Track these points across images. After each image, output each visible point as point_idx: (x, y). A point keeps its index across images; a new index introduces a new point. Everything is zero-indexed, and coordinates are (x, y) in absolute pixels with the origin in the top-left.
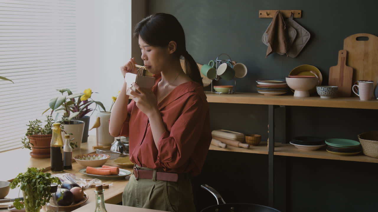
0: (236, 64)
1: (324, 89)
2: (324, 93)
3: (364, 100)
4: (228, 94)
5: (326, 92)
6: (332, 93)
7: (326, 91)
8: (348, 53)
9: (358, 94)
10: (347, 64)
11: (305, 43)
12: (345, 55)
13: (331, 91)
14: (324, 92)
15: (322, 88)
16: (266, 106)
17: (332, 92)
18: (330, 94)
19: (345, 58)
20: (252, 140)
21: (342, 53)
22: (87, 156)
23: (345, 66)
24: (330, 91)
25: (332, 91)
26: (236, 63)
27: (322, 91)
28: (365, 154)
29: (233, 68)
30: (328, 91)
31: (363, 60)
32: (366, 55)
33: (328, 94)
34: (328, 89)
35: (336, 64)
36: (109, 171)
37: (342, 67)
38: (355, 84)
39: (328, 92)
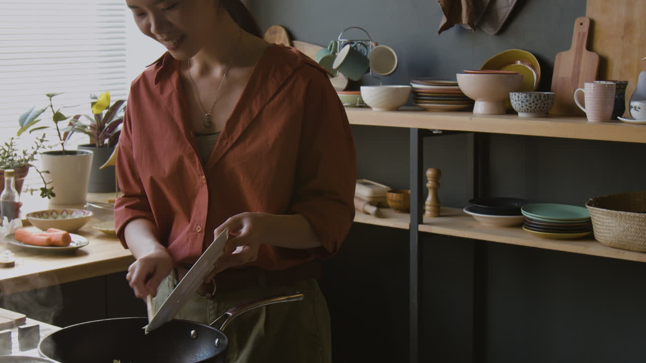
0: (376, 47)
1: (518, 97)
2: (519, 105)
3: (595, 121)
4: (356, 107)
5: (524, 105)
6: (537, 107)
7: (522, 102)
8: (592, 23)
9: (584, 107)
10: (590, 47)
11: (512, 4)
12: (585, 28)
13: (533, 102)
14: (520, 102)
15: (515, 95)
16: (407, 131)
17: (536, 105)
18: (531, 107)
19: (585, 33)
20: (400, 202)
21: (581, 24)
22: (62, 214)
23: (585, 50)
24: (531, 101)
25: (536, 102)
26: (377, 44)
27: (516, 101)
28: (596, 239)
29: (368, 56)
30: (527, 101)
31: (623, 38)
32: (628, 27)
33: (528, 107)
34: (526, 97)
35: (566, 47)
36: (46, 238)
37: (579, 53)
38: (581, 87)
39: (528, 104)
